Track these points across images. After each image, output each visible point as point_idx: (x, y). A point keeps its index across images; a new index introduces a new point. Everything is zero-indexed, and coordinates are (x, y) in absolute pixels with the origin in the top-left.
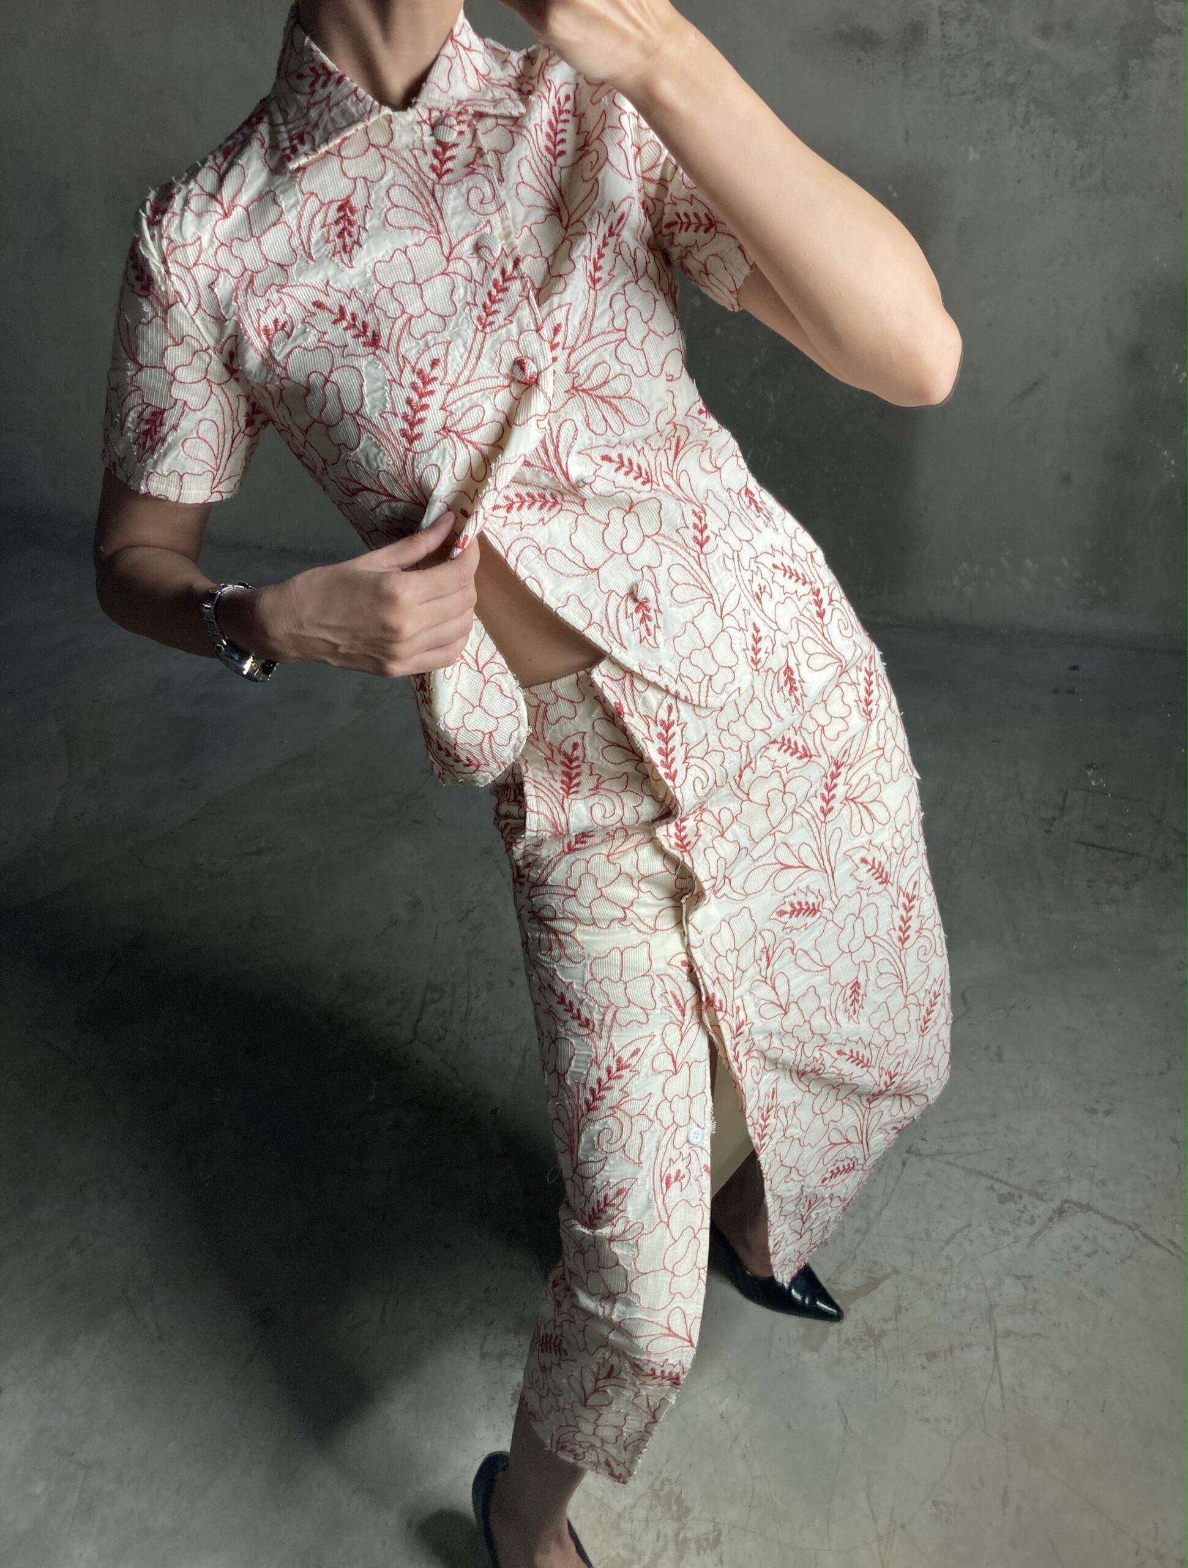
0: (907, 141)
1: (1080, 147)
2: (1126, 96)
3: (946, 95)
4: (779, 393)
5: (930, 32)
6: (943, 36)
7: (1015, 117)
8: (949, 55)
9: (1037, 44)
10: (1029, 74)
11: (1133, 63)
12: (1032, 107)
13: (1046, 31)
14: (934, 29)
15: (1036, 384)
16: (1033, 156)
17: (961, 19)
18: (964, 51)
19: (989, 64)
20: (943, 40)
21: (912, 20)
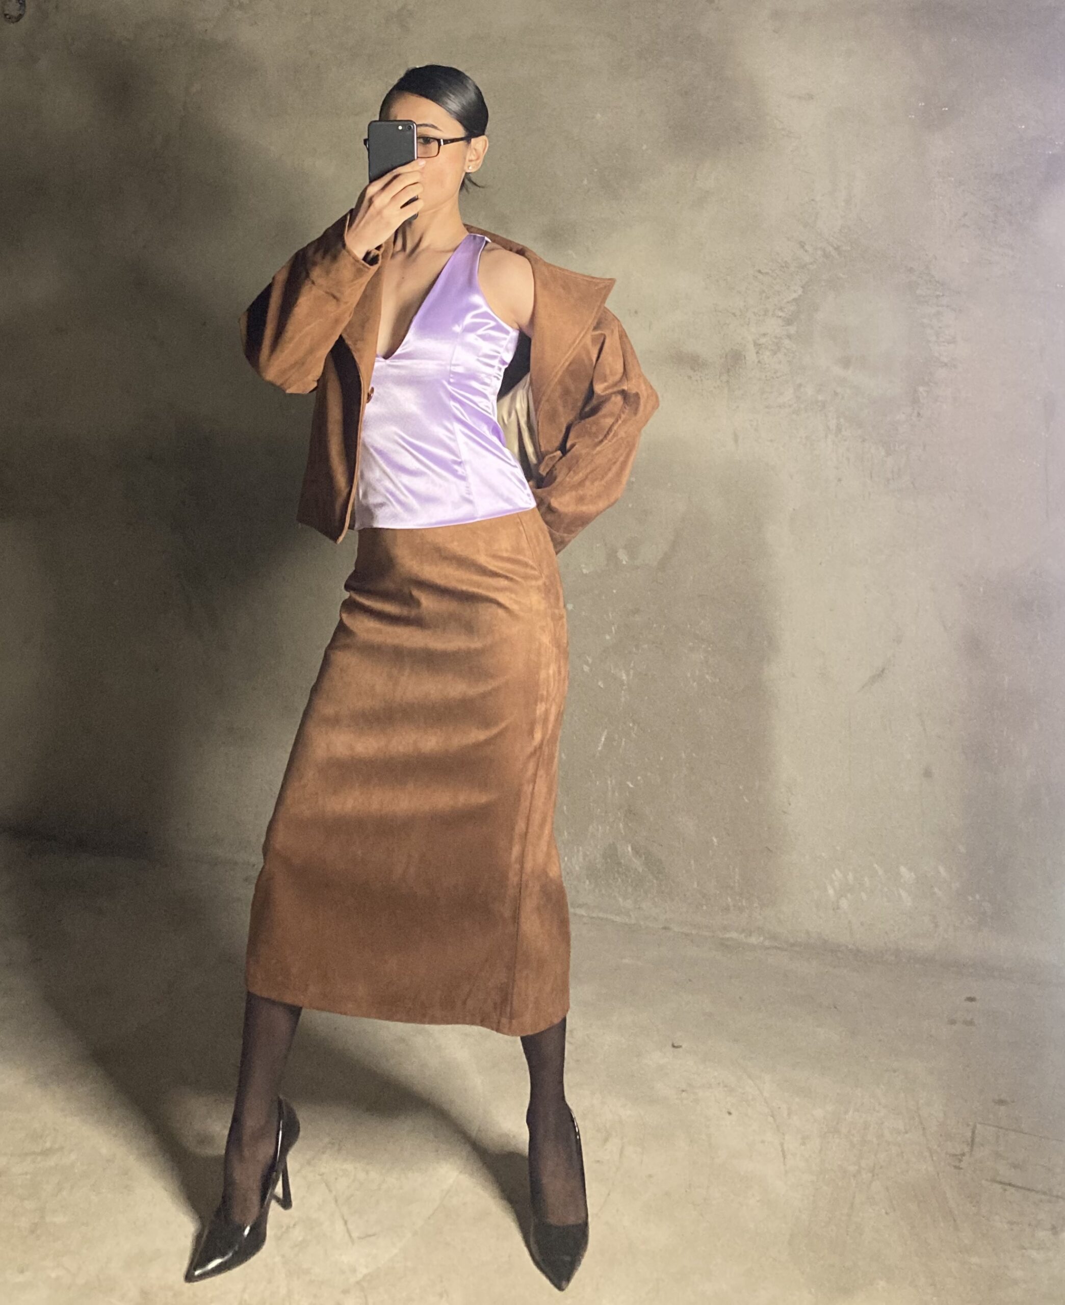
0: (736, 440)
1: (888, 454)
2: (919, 414)
3: (767, 407)
4: (632, 672)
5: (747, 358)
6: (759, 362)
7: (828, 428)
8: (766, 376)
9: (837, 370)
10: (836, 394)
11: (921, 389)
12: (842, 420)
13: (846, 363)
14: (751, 356)
15: (883, 671)
16: (848, 459)
17: (772, 350)
18: (778, 374)
19: (800, 385)
20: (759, 365)
21: (732, 349)
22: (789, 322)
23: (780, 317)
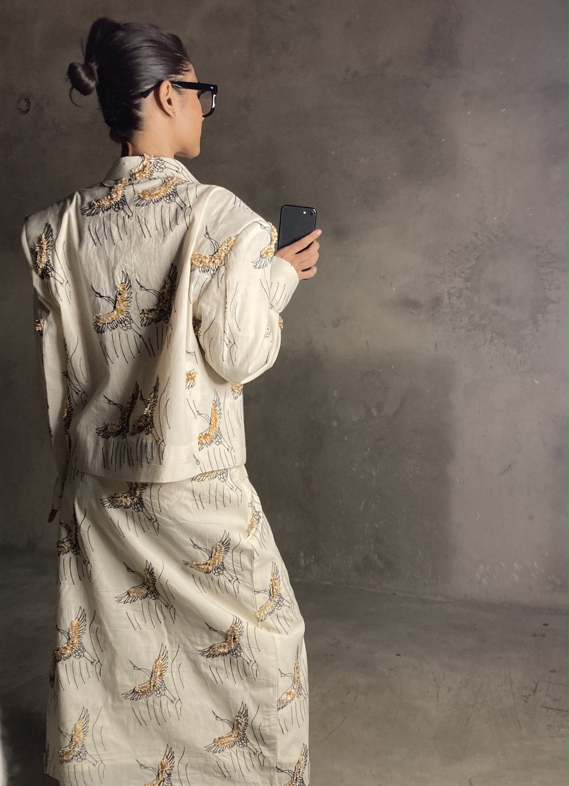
0: (436, 348)
1: (519, 352)
2: (537, 330)
3: (453, 329)
5: (444, 301)
6: (450, 303)
7: (486, 339)
8: (454, 311)
9: (494, 307)
10: (491, 320)
11: (539, 315)
12: (494, 335)
13: (498, 302)
15: (509, 467)
16: (496, 356)
18: (461, 310)
20: (450, 305)
21: (436, 296)
22: (467, 280)
23: (462, 277)
